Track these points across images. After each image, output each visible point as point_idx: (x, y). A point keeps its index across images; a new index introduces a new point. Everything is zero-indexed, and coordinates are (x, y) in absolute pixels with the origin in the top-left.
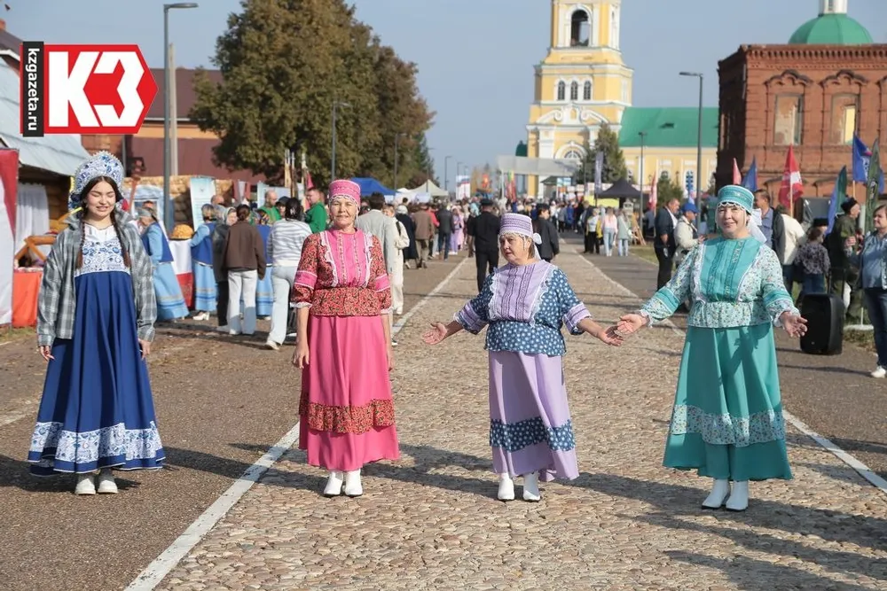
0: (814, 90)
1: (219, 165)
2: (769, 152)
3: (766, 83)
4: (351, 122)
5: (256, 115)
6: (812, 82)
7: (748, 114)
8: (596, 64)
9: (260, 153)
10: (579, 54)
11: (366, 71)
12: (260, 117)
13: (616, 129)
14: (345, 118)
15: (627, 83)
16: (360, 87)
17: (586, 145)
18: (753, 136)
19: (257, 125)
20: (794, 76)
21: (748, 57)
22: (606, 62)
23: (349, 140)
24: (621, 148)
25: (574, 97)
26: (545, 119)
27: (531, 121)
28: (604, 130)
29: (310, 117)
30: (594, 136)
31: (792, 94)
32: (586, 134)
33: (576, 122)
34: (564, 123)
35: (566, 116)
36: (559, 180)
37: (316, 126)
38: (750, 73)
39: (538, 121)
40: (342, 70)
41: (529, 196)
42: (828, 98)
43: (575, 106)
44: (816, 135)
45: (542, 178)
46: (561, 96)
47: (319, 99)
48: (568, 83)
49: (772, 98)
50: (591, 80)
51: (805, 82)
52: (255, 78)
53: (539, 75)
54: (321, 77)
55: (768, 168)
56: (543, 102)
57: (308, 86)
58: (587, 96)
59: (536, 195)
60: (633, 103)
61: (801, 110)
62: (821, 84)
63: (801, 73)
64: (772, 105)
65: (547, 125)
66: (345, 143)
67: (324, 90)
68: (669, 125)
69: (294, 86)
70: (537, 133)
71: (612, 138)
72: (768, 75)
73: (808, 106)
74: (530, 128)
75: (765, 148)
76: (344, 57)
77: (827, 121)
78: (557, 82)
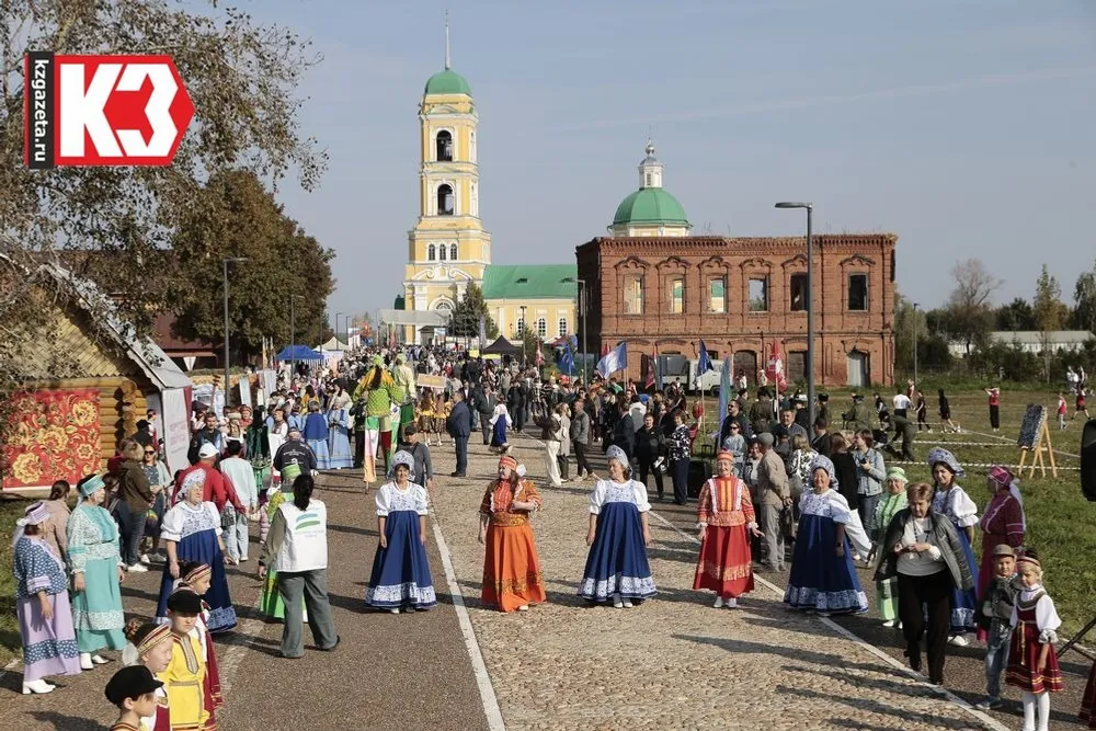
0: (652, 271)
1: (176, 338)
2: (621, 319)
3: (615, 267)
4: (286, 300)
5: (210, 298)
6: (649, 265)
7: (603, 291)
8: (461, 230)
9: (213, 327)
10: (445, 221)
11: (296, 259)
12: (213, 299)
13: (479, 284)
14: (281, 297)
15: (486, 245)
16: (293, 272)
17: (455, 299)
18: (608, 307)
19: (210, 305)
20: (636, 260)
21: (601, 246)
22: (468, 228)
23: (285, 315)
24: (485, 301)
25: (443, 257)
26: (420, 276)
27: (408, 278)
28: (471, 286)
29: (253, 298)
30: (461, 291)
31: (636, 274)
32: (454, 288)
33: (446, 278)
34: (436, 279)
35: (437, 274)
36: (436, 330)
37: (259, 304)
38: (603, 259)
39: (413, 278)
40: (278, 259)
41: (408, 343)
42: (662, 277)
43: (444, 265)
44: (655, 307)
45: (418, 328)
46: (432, 256)
47: (260, 283)
48: (437, 246)
49: (620, 278)
50: (456, 243)
51: (645, 265)
52: (208, 268)
53: (412, 239)
54: (260, 265)
55: (620, 332)
56: (416, 262)
57: (251, 273)
58: (454, 256)
59: (414, 341)
60: (492, 261)
61: (643, 288)
62: (657, 267)
63: (641, 258)
64: (620, 283)
65: (420, 281)
66: (282, 317)
67: (264, 275)
68: (524, 280)
69: (240, 273)
70: (413, 288)
71: (478, 293)
72: (616, 260)
73: (648, 283)
74: (406, 284)
75: (617, 316)
76: (278, 248)
77: (662, 295)
78: (428, 244)
